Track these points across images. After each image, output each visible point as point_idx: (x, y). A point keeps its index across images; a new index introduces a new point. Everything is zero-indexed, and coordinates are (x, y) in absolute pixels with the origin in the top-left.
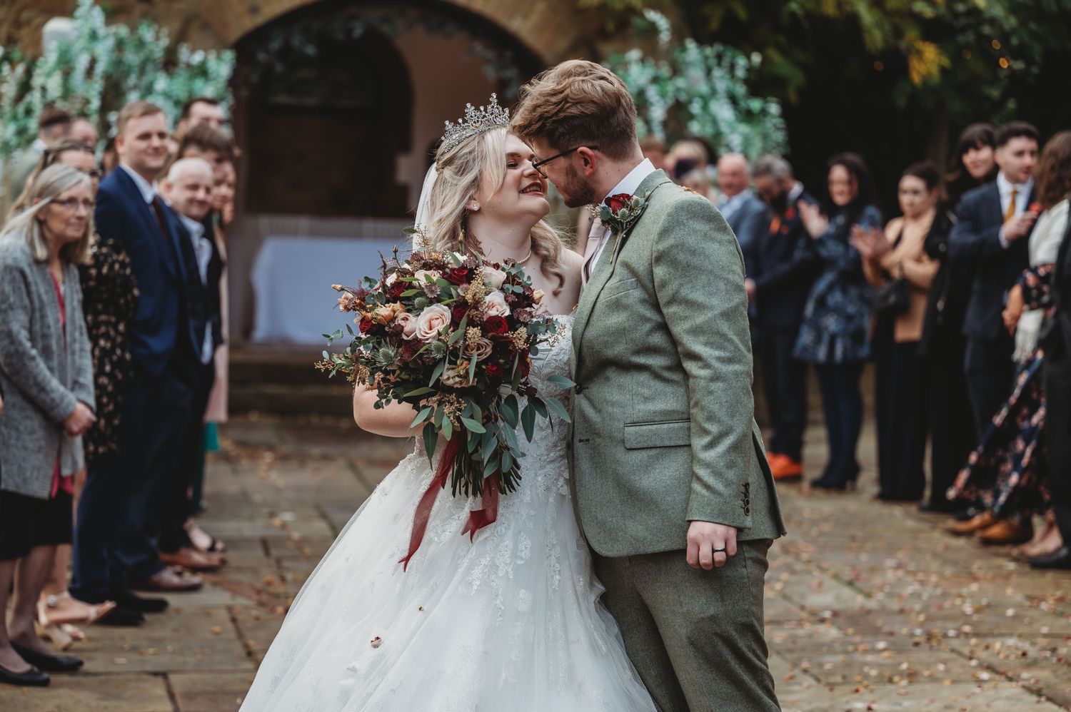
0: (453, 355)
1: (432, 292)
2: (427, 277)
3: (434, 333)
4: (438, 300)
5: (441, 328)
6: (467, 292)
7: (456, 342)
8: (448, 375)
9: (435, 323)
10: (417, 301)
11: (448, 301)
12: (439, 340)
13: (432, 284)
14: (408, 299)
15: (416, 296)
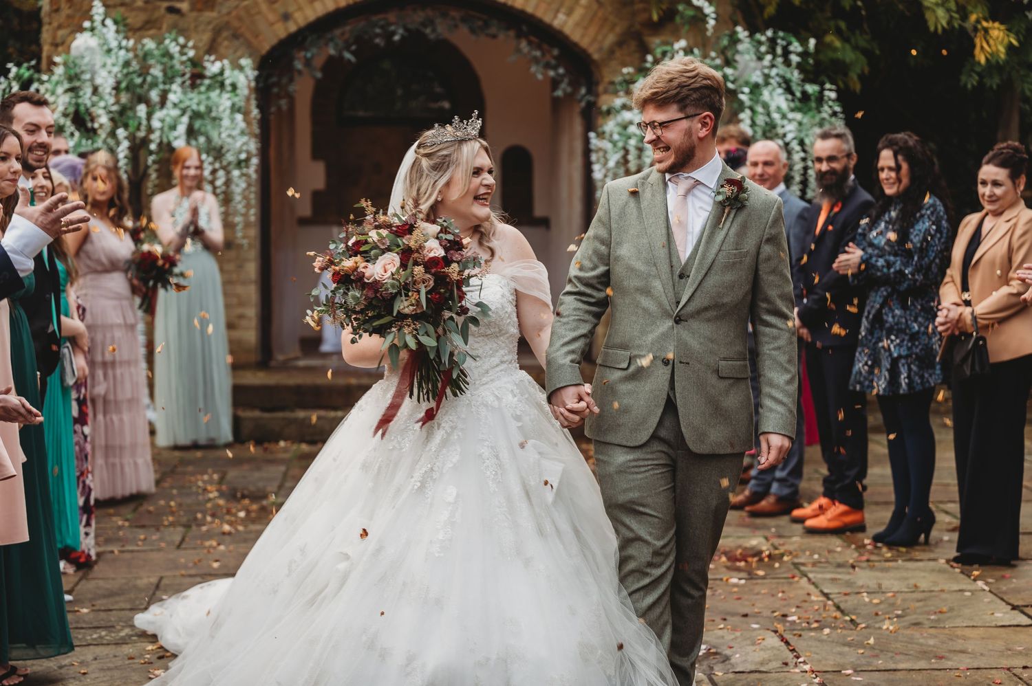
0: (405, 288)
1: (383, 244)
2: (378, 234)
3: (389, 274)
4: (389, 249)
5: (394, 270)
6: (410, 241)
7: (407, 279)
8: (404, 306)
9: (387, 267)
10: (373, 253)
11: (397, 250)
12: (393, 279)
13: (382, 238)
14: (366, 252)
15: (371, 249)
